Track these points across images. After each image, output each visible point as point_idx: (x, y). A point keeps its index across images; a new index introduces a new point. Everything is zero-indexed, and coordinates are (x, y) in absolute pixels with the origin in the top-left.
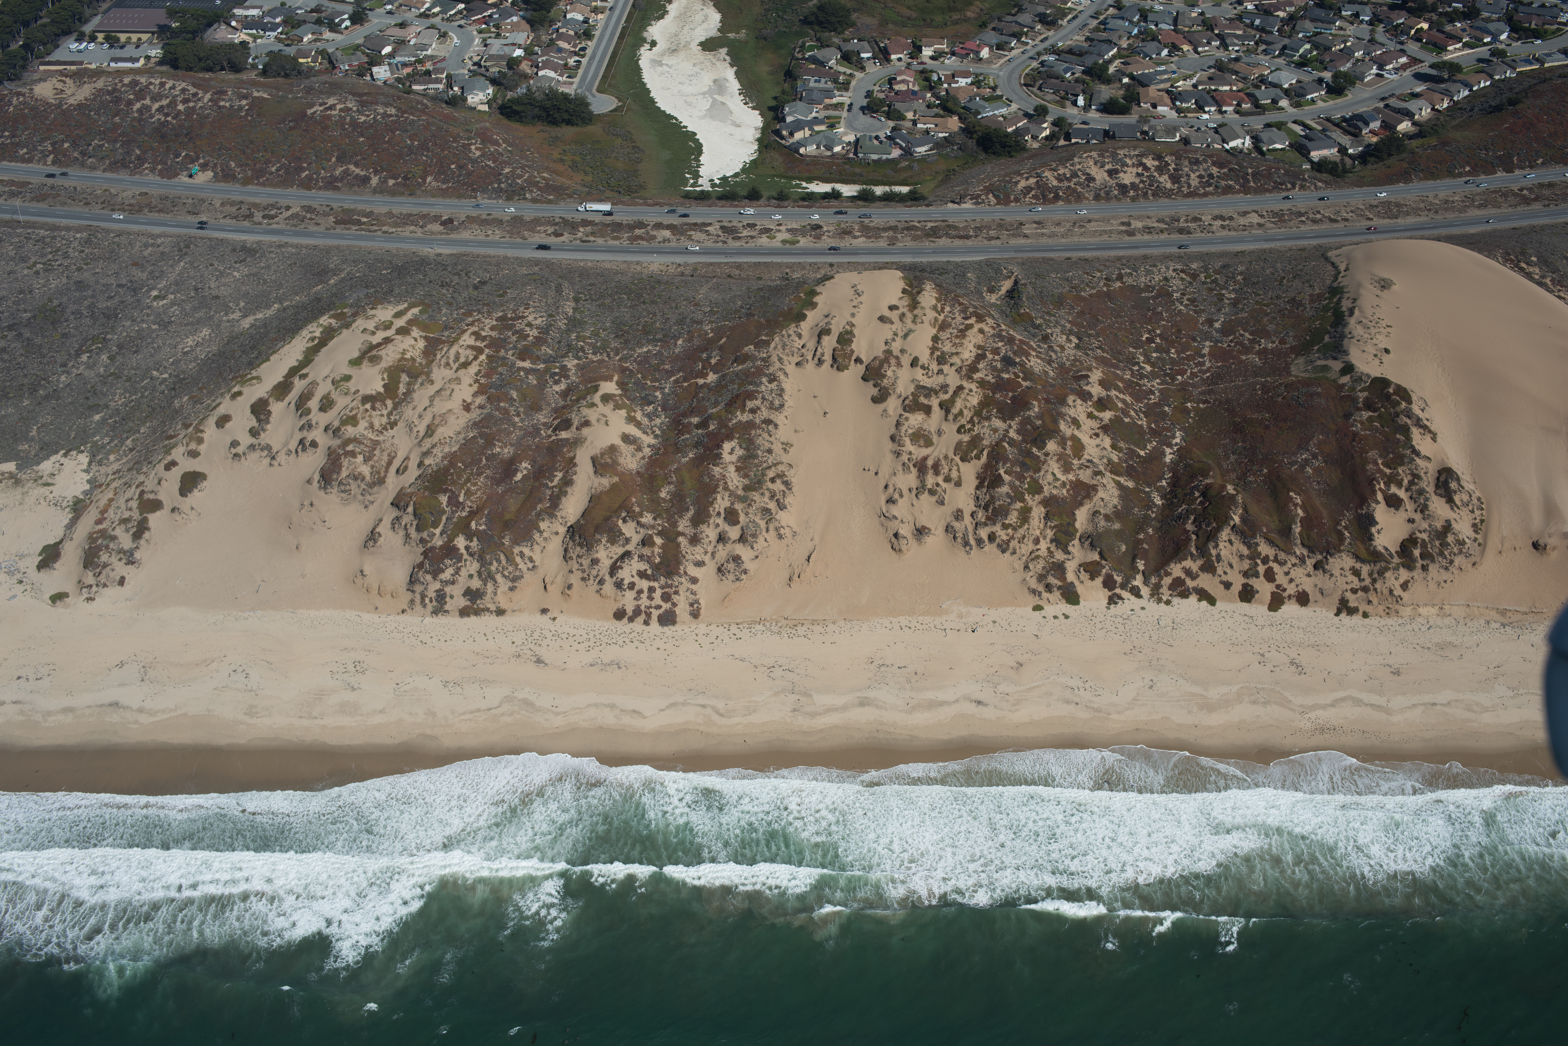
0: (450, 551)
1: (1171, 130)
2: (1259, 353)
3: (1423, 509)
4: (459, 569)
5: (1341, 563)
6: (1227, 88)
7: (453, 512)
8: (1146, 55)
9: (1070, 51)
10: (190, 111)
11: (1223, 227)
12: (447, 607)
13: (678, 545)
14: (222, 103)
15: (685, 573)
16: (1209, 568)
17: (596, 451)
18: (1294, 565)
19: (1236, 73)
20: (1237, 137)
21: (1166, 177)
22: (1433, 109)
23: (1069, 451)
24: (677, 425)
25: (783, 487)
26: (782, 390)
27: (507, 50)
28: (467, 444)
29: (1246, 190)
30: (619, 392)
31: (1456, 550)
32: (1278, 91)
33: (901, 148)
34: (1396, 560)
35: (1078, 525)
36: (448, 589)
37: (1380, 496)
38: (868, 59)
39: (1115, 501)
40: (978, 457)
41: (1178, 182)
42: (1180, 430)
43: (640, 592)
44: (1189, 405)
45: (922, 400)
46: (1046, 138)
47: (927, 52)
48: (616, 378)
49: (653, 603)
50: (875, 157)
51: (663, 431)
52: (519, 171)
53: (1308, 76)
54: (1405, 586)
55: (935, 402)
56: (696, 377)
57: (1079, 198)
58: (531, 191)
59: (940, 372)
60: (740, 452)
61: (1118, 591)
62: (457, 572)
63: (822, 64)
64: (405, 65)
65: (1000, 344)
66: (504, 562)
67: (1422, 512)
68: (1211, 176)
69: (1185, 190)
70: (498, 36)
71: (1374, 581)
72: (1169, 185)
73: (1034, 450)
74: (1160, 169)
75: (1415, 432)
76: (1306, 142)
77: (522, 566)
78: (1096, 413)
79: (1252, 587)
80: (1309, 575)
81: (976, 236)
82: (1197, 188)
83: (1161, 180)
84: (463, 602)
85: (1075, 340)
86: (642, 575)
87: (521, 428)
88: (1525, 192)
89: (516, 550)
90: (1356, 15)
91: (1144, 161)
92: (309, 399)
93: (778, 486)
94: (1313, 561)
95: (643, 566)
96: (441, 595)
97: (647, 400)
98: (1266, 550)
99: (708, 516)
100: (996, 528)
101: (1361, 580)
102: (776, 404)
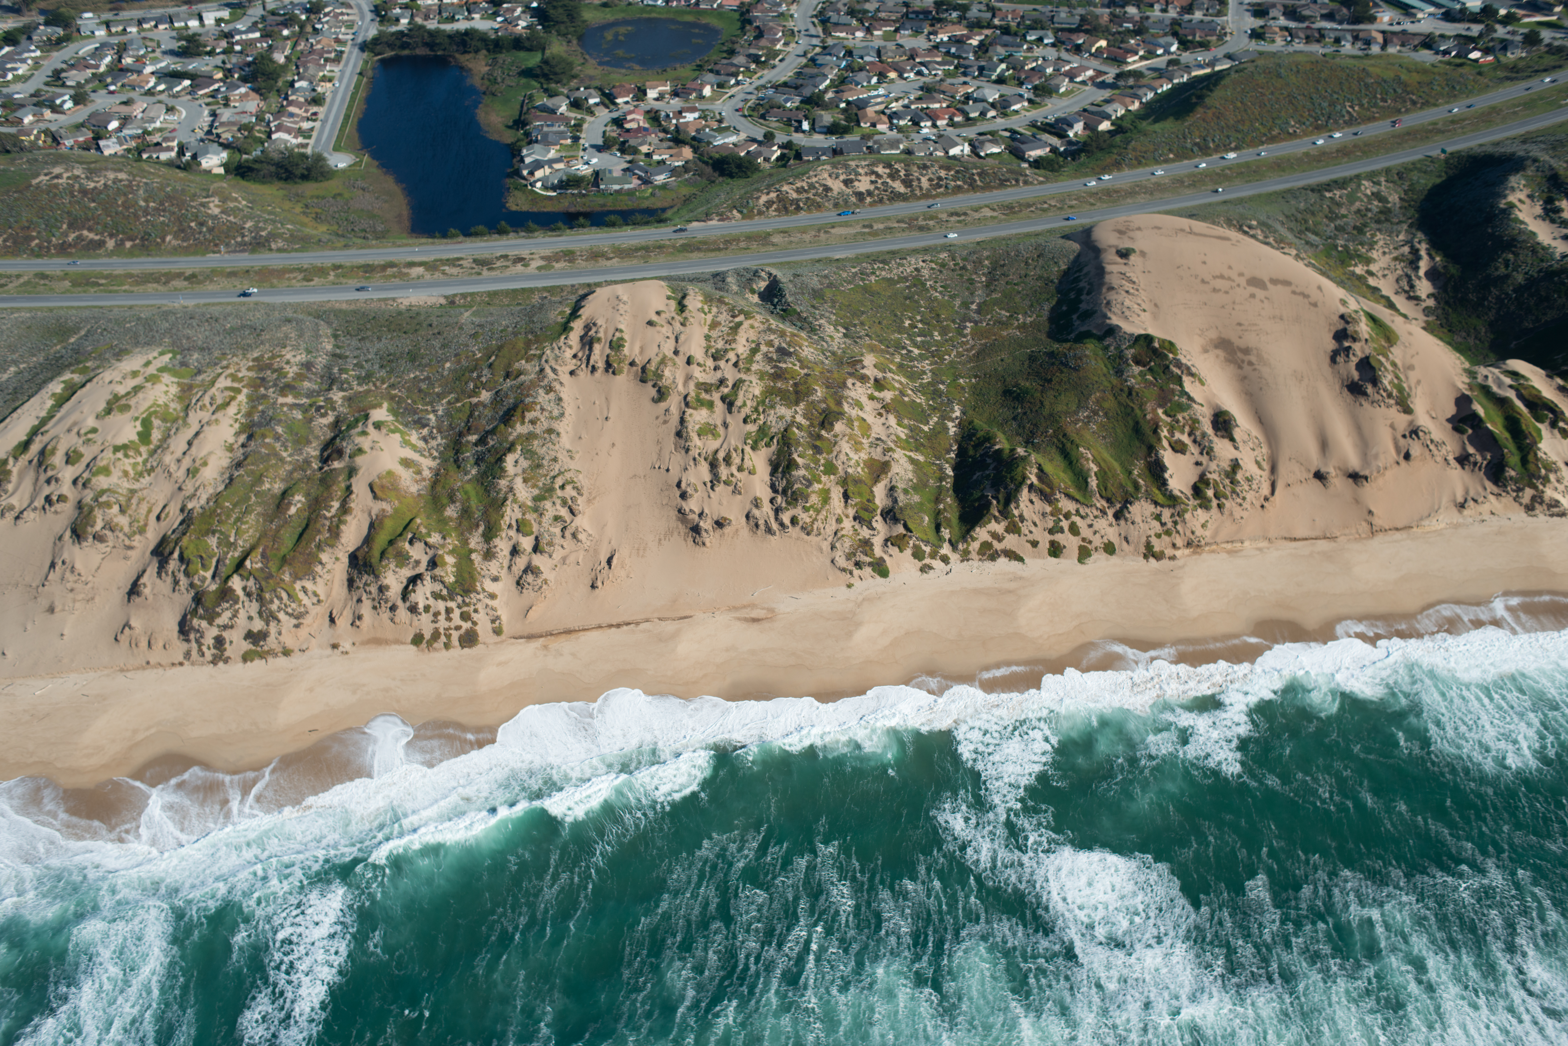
0: (225, 594)
1: (894, 144)
2: (1018, 327)
3: (1208, 451)
4: (237, 611)
5: (1141, 510)
6: (937, 106)
7: (225, 554)
8: (857, 84)
9: (786, 85)
12: (227, 654)
13: (471, 561)
15: (484, 590)
16: (1013, 529)
17: (373, 477)
19: (944, 93)
20: (956, 144)
21: (898, 182)
22: (1126, 110)
23: (857, 432)
24: (456, 446)
25: (574, 493)
26: (560, 399)
27: (237, 118)
29: (974, 188)
30: (391, 418)
32: (984, 104)
33: (640, 178)
34: (1192, 502)
35: (877, 501)
36: (226, 634)
37: (1165, 443)
38: (597, 104)
39: (910, 475)
40: (769, 445)
41: (911, 186)
42: (958, 404)
44: (961, 381)
45: (704, 396)
46: (778, 159)
47: (652, 94)
48: (385, 405)
49: (452, 625)
50: (616, 187)
51: (440, 452)
53: (1009, 90)
55: (716, 397)
56: (469, 397)
57: (819, 206)
59: (717, 368)
60: (524, 464)
61: (927, 561)
62: (235, 615)
63: (553, 111)
64: (132, 137)
65: (773, 337)
66: (286, 599)
67: (1208, 454)
68: (940, 179)
69: (918, 193)
70: (226, 105)
71: (1175, 523)
73: (823, 432)
76: (1019, 145)
77: (305, 600)
79: (1059, 542)
80: (1111, 525)
81: (727, 248)
82: (928, 190)
86: (436, 596)
87: (290, 462)
89: (298, 585)
90: (1040, 40)
91: (876, 170)
92: (53, 454)
93: (569, 493)
94: (1114, 511)
95: (438, 587)
96: (219, 642)
97: (421, 423)
98: (1067, 505)
99: (500, 529)
100: (798, 511)
101: (1163, 524)
102: (556, 413)
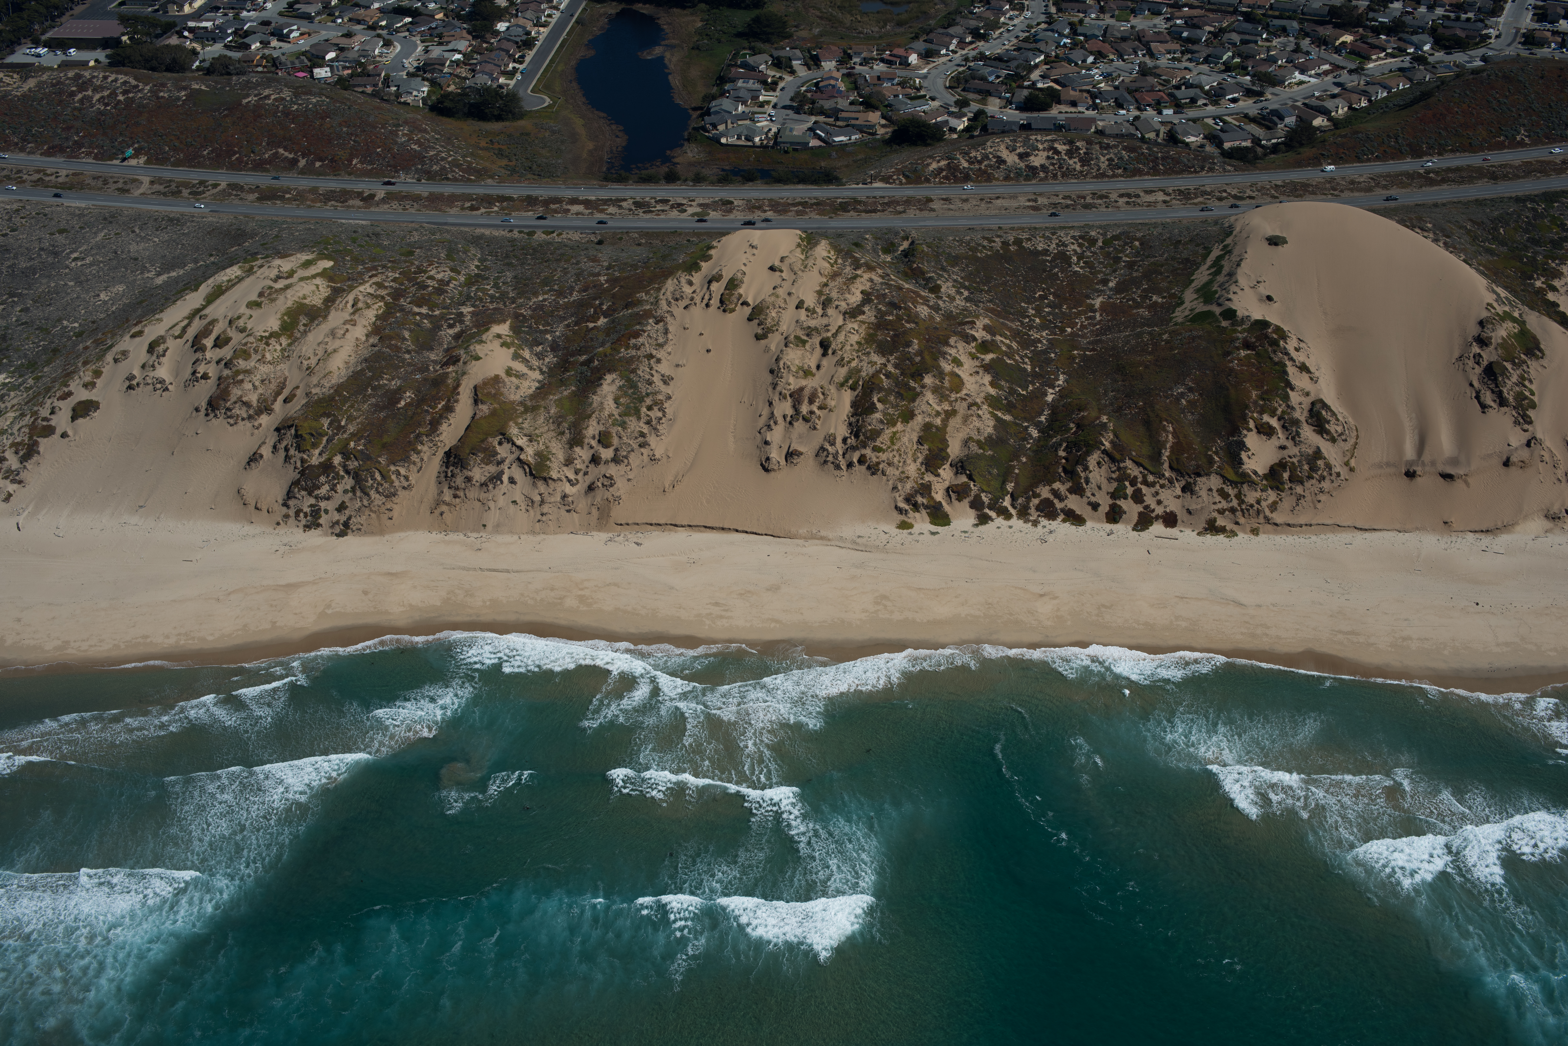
0: (327, 469)
3: (1295, 436)
4: (335, 485)
5: (1209, 484)
8: (1072, 62)
9: (999, 59)
10: (129, 102)
14: (162, 94)
16: (1077, 490)
17: (479, 381)
18: (1162, 487)
19: (1159, 76)
20: (1152, 129)
21: (1076, 160)
22: (1350, 108)
23: (946, 385)
24: (564, 363)
26: (668, 330)
27: (446, 55)
28: (355, 377)
29: (1155, 172)
30: (510, 333)
31: (1325, 474)
32: (1198, 91)
33: (819, 138)
34: (1264, 482)
35: (950, 451)
36: (323, 505)
37: (1252, 424)
38: (799, 65)
39: (990, 431)
41: (1088, 165)
42: (1063, 373)
44: (1075, 352)
46: (964, 129)
47: (857, 58)
48: (509, 322)
52: (443, 155)
53: (1229, 79)
54: (1273, 507)
55: (816, 340)
56: (588, 321)
57: (989, 178)
58: (454, 172)
60: (620, 383)
61: (986, 511)
62: (333, 489)
63: (753, 68)
64: (345, 67)
68: (1121, 159)
69: (1094, 172)
70: (440, 44)
71: (1241, 502)
72: (1078, 167)
73: (911, 382)
74: (1070, 153)
75: (1291, 369)
76: (1221, 134)
77: (397, 484)
78: (978, 354)
79: (1120, 507)
80: (1176, 497)
81: (883, 211)
82: (1106, 170)
83: (1071, 162)
84: (337, 517)
85: (966, 293)
87: (409, 364)
88: (1431, 175)
89: (393, 468)
91: (1056, 145)
92: (206, 336)
94: (1183, 483)
96: (315, 510)
97: (537, 342)
98: (1134, 472)
99: (583, 439)
100: (867, 451)
101: (1228, 501)
102: (660, 341)
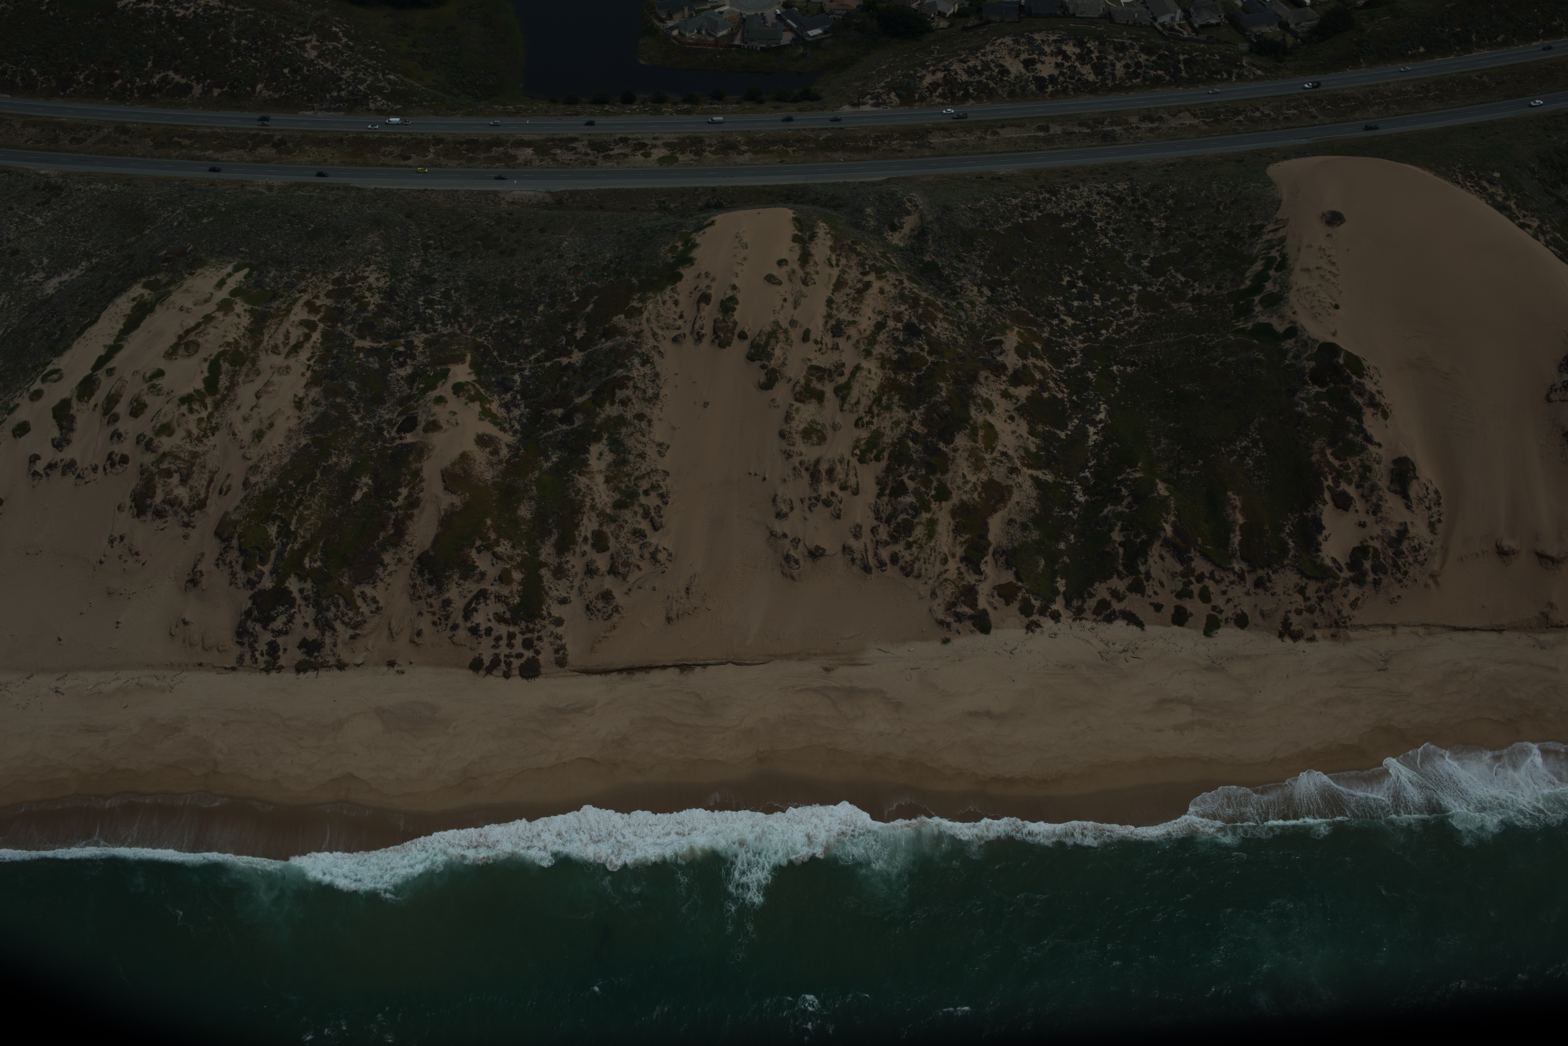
0: (281, 596)
1: (1094, 3)
2: (1193, 301)
3: (1376, 510)
4: (292, 616)
5: (1285, 580)
7: (285, 545)
11: (1151, 130)
12: (280, 662)
13: (540, 578)
15: (549, 614)
16: (1137, 588)
17: (446, 462)
18: (1232, 583)
20: (1167, 11)
21: (1088, 67)
23: (981, 445)
24: (538, 418)
25: (658, 502)
26: (657, 375)
28: (299, 455)
29: (1177, 81)
30: (473, 378)
31: (1411, 559)
33: (792, 31)
34: (1346, 574)
35: (991, 537)
36: (280, 641)
37: (1327, 496)
39: (1033, 504)
40: (878, 459)
41: (1103, 73)
42: (1105, 403)
43: (498, 638)
44: (1115, 368)
45: (815, 384)
46: (955, 15)
48: (469, 358)
49: (514, 652)
51: (523, 425)
52: (361, 75)
54: (1354, 605)
55: (828, 388)
56: (559, 356)
57: (991, 94)
58: (375, 100)
59: (836, 347)
60: (609, 457)
62: (290, 620)
65: (903, 308)
66: (342, 608)
67: (1374, 513)
68: (1138, 65)
69: (1110, 83)
71: (1321, 599)
72: (1091, 78)
73: (941, 445)
74: (1081, 58)
75: (1368, 412)
76: (1244, 15)
77: (364, 609)
78: (1012, 390)
79: (1185, 609)
80: (1248, 594)
82: (1122, 80)
83: (1084, 71)
84: (299, 656)
85: (986, 291)
86: (500, 618)
87: (360, 428)
88: (1486, 81)
89: (357, 591)
91: (1064, 48)
92: (117, 402)
93: (652, 501)
94: (1254, 578)
95: (501, 608)
96: (273, 649)
97: (504, 386)
98: (1201, 565)
99: (574, 542)
100: (899, 548)
101: (1306, 599)
102: (650, 392)
